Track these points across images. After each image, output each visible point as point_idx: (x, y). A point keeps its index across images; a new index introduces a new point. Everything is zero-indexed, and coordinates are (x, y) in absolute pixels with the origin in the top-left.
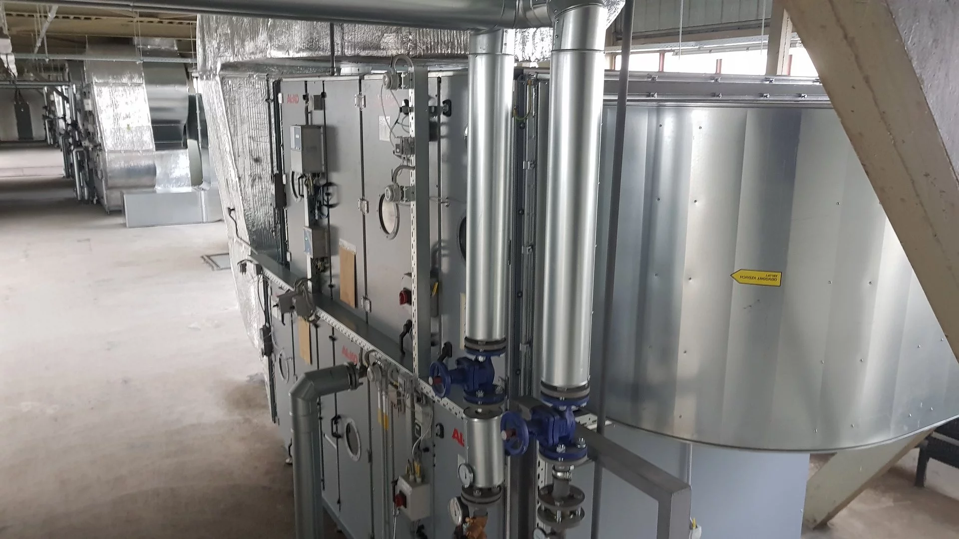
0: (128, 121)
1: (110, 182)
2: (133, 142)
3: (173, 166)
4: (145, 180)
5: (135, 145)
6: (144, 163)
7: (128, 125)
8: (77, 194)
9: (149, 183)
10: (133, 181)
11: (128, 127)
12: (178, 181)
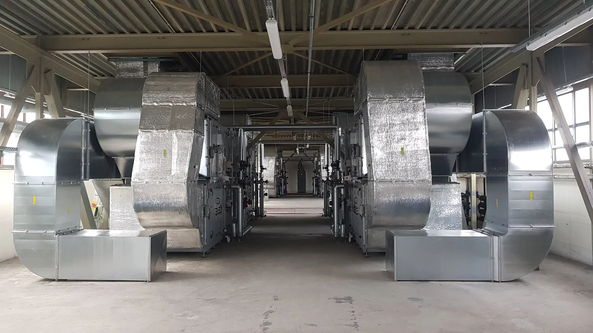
0: (401, 144)
1: (375, 220)
2: (406, 170)
3: (443, 203)
4: (415, 219)
5: (409, 173)
6: (419, 196)
7: (402, 149)
8: (334, 232)
9: (418, 223)
10: (400, 220)
11: (402, 152)
12: (447, 222)
